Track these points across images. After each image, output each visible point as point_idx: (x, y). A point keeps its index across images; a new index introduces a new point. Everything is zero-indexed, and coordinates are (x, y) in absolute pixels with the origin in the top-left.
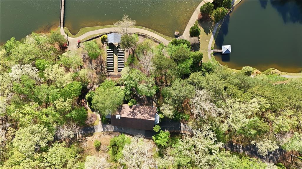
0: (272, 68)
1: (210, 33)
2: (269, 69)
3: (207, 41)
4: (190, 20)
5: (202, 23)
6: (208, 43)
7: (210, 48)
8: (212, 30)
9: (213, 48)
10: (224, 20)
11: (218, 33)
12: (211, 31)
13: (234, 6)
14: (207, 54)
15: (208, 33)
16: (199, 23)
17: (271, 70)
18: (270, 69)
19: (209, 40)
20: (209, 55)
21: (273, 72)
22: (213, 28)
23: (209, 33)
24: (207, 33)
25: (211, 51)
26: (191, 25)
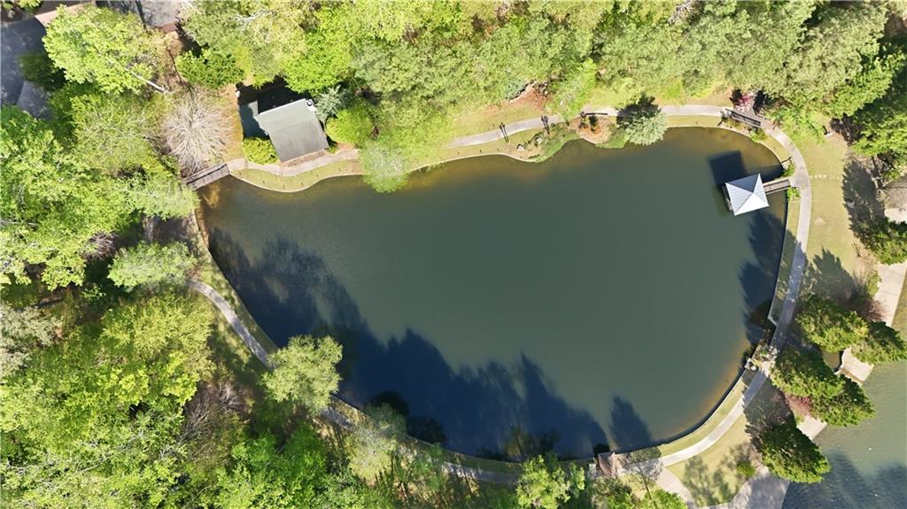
0: (540, 163)
1: (817, 260)
2: (551, 153)
3: (820, 220)
4: (899, 293)
5: (854, 290)
6: (812, 210)
7: (802, 193)
8: (811, 269)
9: (791, 195)
10: (770, 318)
11: (783, 263)
12: (815, 267)
13: (741, 384)
14: (808, 165)
15: (821, 256)
16: (865, 288)
17: (542, 153)
18: (545, 158)
19: (812, 226)
20: (800, 163)
21: (536, 145)
22: (808, 280)
23: (817, 257)
24: (828, 256)
25: (798, 182)
26: (893, 272)
